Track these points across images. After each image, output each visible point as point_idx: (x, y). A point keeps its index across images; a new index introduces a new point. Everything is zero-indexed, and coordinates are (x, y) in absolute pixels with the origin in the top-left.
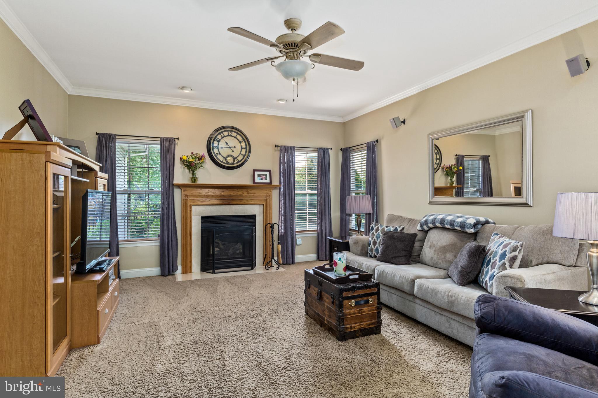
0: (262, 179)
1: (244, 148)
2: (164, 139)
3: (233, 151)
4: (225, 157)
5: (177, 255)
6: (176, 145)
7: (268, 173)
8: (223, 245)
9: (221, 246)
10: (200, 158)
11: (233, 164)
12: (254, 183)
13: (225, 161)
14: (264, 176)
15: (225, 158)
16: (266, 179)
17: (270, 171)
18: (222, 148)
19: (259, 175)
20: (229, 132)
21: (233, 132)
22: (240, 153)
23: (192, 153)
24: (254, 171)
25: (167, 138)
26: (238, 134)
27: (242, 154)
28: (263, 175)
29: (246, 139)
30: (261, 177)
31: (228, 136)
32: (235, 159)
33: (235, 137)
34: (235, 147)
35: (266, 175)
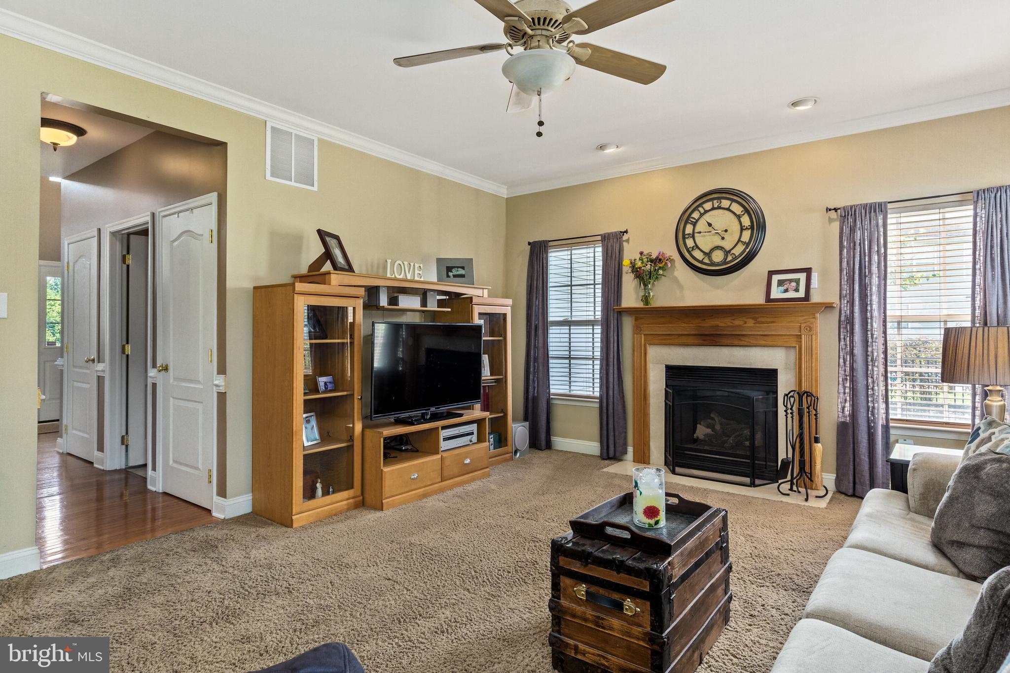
0: (786, 291)
1: (747, 228)
2: (605, 236)
3: (723, 238)
4: (707, 251)
5: (625, 428)
7: (802, 277)
10: (657, 261)
11: (725, 262)
12: (768, 299)
13: (706, 261)
14: (794, 284)
15: (708, 254)
16: (797, 290)
17: (808, 271)
18: (701, 237)
19: (781, 283)
20: (715, 201)
21: (722, 201)
22: (739, 240)
23: (641, 253)
24: (771, 273)
25: (609, 234)
26: (733, 201)
27: (742, 242)
28: (791, 281)
29: (752, 208)
30: (785, 287)
31: (713, 209)
32: (727, 253)
33: (728, 209)
34: (726, 231)
35: (797, 281)
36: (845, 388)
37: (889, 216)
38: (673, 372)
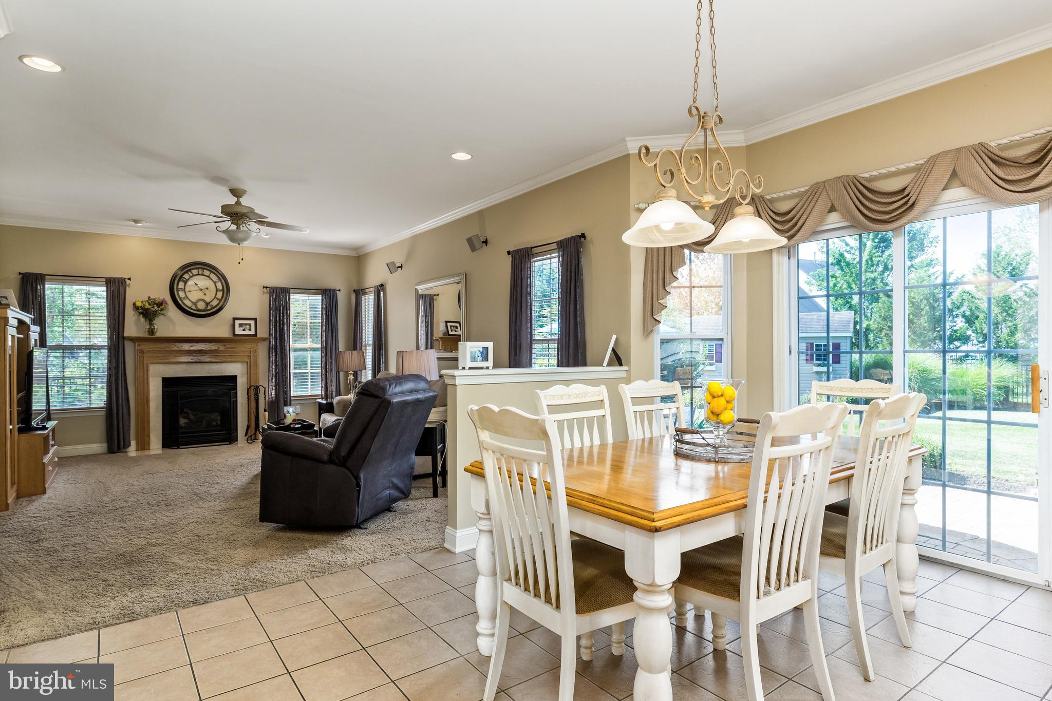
0: (244, 330)
1: (220, 290)
2: (110, 280)
3: (205, 294)
4: (194, 301)
5: (129, 426)
6: (127, 288)
7: (252, 322)
8: (193, 415)
9: (192, 417)
10: (161, 304)
11: (204, 310)
12: (234, 334)
13: (194, 307)
14: (248, 326)
15: (195, 304)
16: (250, 330)
17: (255, 319)
18: (190, 291)
19: (241, 325)
20: (200, 270)
21: (205, 270)
22: (215, 297)
23: (149, 298)
24: (235, 319)
25: (114, 279)
26: (211, 272)
27: (217, 298)
28: (246, 324)
29: (223, 278)
30: (243, 328)
31: (198, 275)
32: (207, 304)
33: (208, 277)
34: (207, 288)
35: (250, 325)
36: (272, 382)
37: (291, 295)
38: (168, 382)
